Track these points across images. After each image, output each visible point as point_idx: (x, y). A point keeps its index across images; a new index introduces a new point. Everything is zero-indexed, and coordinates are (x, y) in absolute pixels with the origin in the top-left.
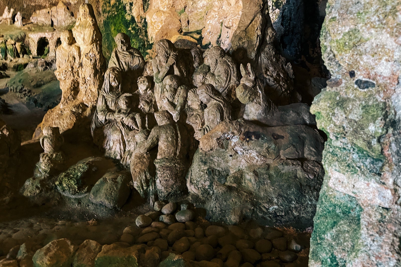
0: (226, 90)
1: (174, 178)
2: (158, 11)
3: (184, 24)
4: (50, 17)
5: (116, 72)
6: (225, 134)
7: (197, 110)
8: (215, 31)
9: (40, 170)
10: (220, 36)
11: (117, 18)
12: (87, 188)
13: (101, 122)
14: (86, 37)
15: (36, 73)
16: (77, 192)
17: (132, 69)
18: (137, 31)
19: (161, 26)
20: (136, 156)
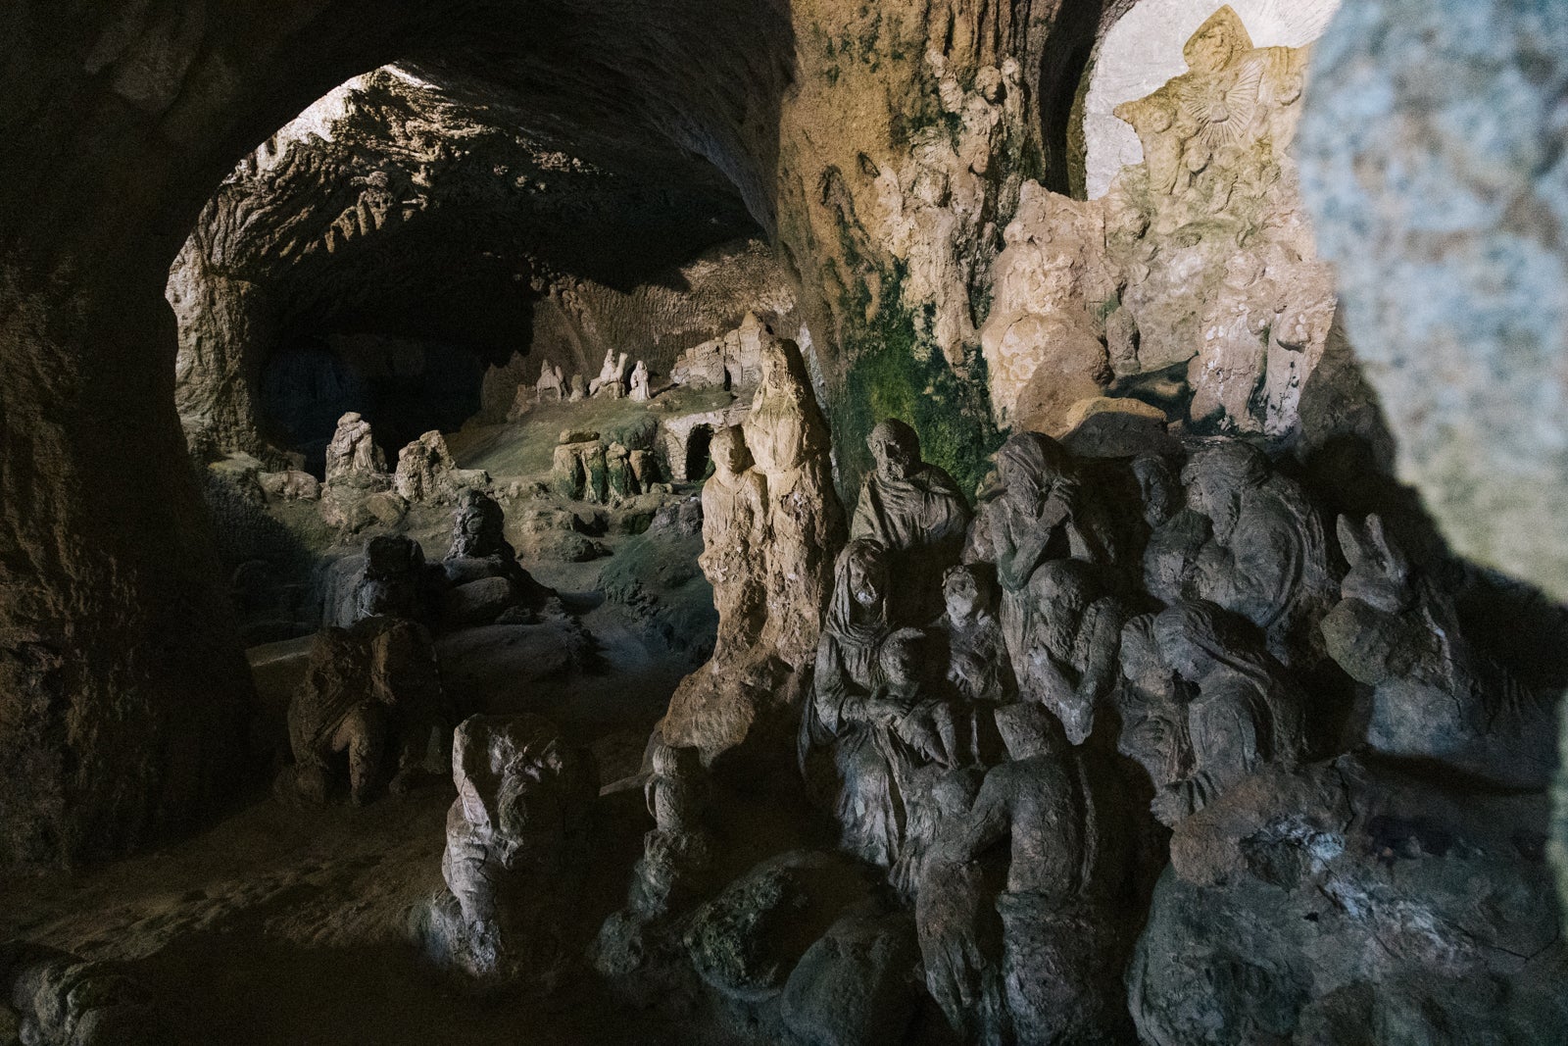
0: (1283, 619)
1: (1074, 976)
2: (1024, 317)
3: (1119, 348)
4: (721, 362)
5: (869, 557)
6: (1277, 821)
7: (1158, 699)
8: (1241, 365)
9: (645, 888)
10: (1262, 381)
11: (887, 360)
12: (773, 970)
13: (827, 728)
14: (781, 447)
15: (674, 541)
16: (746, 982)
17: (926, 541)
18: (955, 394)
19: (1034, 368)
20: (932, 869)
